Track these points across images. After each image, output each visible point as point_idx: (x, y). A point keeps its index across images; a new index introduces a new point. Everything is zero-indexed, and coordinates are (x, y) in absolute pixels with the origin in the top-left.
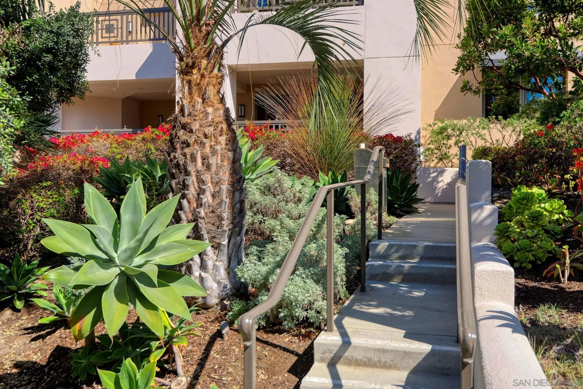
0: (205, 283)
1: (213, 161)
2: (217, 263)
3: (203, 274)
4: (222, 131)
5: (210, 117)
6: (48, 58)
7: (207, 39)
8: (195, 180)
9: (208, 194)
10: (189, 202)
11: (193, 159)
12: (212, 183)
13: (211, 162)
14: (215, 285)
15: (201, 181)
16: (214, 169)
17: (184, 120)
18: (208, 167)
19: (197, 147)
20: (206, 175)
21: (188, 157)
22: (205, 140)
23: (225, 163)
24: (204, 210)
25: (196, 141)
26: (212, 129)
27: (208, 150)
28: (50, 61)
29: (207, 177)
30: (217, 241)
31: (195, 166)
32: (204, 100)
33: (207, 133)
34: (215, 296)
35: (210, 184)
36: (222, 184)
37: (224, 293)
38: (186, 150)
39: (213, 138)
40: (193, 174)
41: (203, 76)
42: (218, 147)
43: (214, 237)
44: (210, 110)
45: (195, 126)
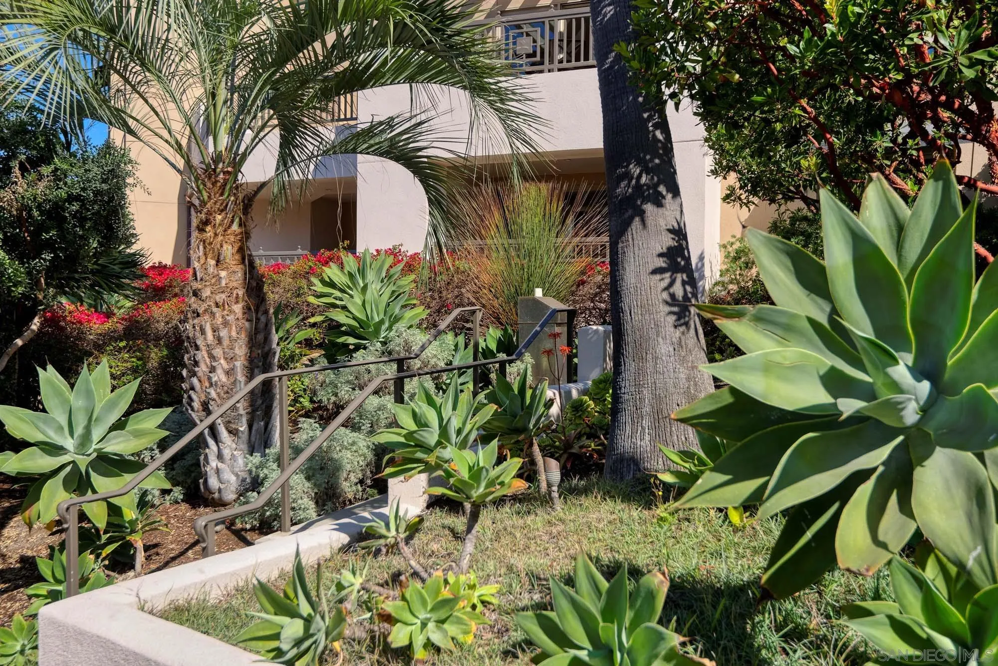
0: (221, 476)
1: (223, 333)
2: (235, 453)
3: (220, 465)
4: (237, 297)
5: (223, 283)
6: (75, 207)
7: (224, 189)
8: (206, 356)
9: (219, 371)
10: (200, 381)
11: (203, 331)
12: (226, 359)
13: (221, 335)
14: (233, 478)
15: (212, 357)
16: (226, 342)
17: (196, 285)
18: (219, 340)
19: (207, 317)
20: (218, 350)
21: (197, 328)
22: (215, 310)
23: (243, 336)
24: (215, 390)
25: (206, 310)
26: (223, 296)
27: (219, 320)
28: (77, 211)
29: (218, 352)
30: (234, 426)
31: (205, 339)
32: (218, 261)
33: (218, 300)
34: (232, 492)
35: (222, 361)
36: (236, 360)
37: (242, 488)
38: (196, 321)
39: (226, 306)
40: (203, 348)
41: (216, 235)
42: (231, 318)
43: (229, 422)
44: (223, 274)
45: (206, 293)
